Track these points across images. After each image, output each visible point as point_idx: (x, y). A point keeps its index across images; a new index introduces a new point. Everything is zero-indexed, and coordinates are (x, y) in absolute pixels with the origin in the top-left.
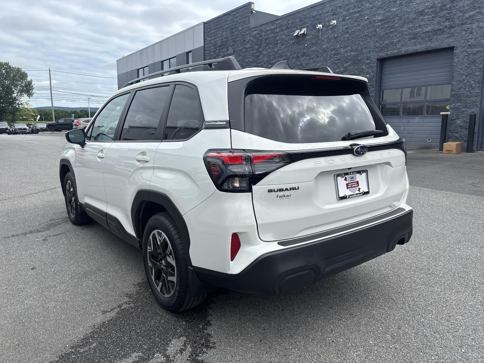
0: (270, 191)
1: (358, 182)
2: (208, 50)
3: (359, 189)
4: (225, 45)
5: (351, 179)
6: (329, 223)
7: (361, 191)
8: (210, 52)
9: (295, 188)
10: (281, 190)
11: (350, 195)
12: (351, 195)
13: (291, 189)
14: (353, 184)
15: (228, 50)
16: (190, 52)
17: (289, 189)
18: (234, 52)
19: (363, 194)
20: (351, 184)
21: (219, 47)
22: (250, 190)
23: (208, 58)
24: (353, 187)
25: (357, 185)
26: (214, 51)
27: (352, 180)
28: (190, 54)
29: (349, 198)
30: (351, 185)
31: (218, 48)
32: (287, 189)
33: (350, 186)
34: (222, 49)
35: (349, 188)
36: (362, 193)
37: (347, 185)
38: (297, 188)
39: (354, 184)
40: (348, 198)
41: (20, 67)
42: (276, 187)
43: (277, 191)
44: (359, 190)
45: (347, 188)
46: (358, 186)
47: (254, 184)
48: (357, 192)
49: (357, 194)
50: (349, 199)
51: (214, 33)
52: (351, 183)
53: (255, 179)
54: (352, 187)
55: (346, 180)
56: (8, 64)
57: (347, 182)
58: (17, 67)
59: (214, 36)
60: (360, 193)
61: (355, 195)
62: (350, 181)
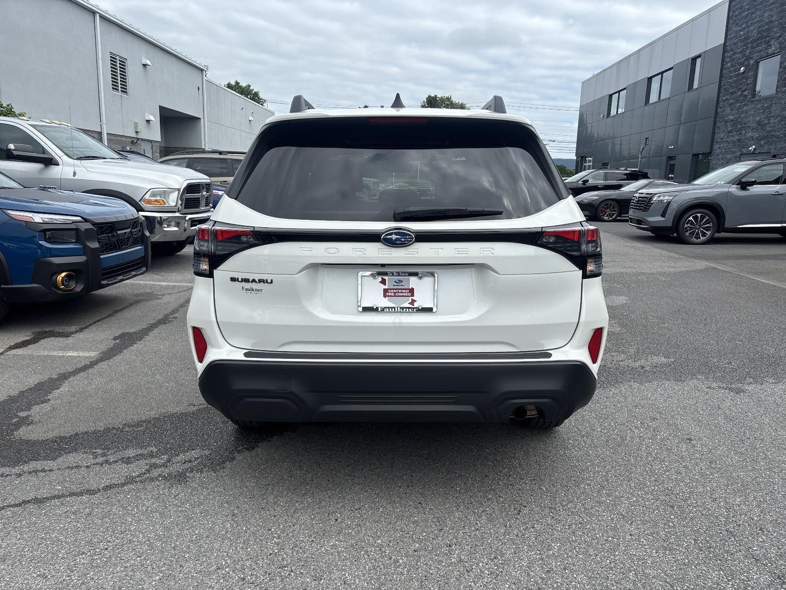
0: (233, 279)
1: (412, 291)
2: (732, 50)
3: (413, 301)
4: (766, 37)
5: (396, 282)
6: (317, 343)
7: (416, 305)
8: (735, 53)
9: (267, 280)
10: (246, 280)
11: (385, 308)
12: (389, 308)
13: (260, 281)
14: (400, 291)
15: (770, 46)
16: (699, 56)
17: (257, 281)
18: (780, 49)
19: (417, 311)
20: (396, 291)
21: (752, 42)
22: (210, 275)
23: (729, 65)
24: (399, 296)
25: (409, 294)
26: (741, 52)
27: (398, 285)
28: (699, 61)
29: (382, 311)
30: (395, 293)
31: (750, 45)
32: (254, 281)
33: (392, 294)
34: (758, 45)
35: (388, 296)
36: (418, 308)
37: (386, 291)
38: (269, 281)
39: (402, 292)
40: (379, 310)
41: (464, 102)
42: (240, 276)
43: (242, 281)
44: (412, 303)
45: (385, 296)
46: (413, 295)
47: (216, 268)
48: (406, 305)
49: (403, 308)
50: (382, 313)
51: (747, 16)
52: (396, 289)
53: (216, 261)
54: (395, 296)
55: (383, 282)
56: (451, 98)
57: (386, 287)
58: (460, 103)
59: (747, 22)
60: (413, 308)
61: (399, 310)
62: (394, 285)
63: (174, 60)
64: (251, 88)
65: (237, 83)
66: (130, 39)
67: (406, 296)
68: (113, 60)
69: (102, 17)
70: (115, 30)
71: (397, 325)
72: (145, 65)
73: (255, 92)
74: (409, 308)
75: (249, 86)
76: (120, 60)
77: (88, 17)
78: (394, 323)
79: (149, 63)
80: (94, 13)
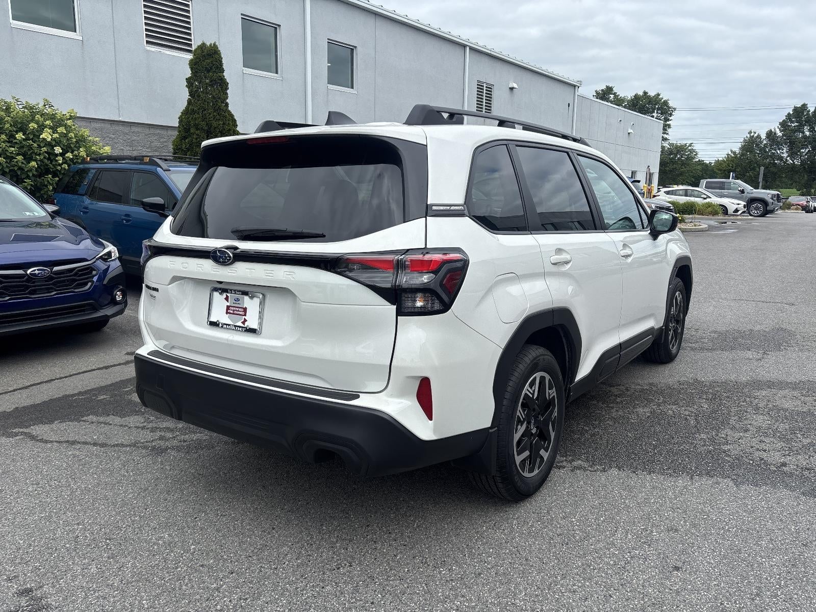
1: (245, 310)
3: (245, 320)
5: (235, 300)
7: (246, 324)
10: (150, 287)
11: (225, 324)
12: (227, 325)
14: (237, 309)
19: (245, 331)
20: (234, 309)
24: (236, 314)
25: (243, 313)
27: (236, 303)
29: (222, 327)
30: (234, 311)
33: (232, 312)
35: (229, 313)
36: (246, 328)
37: (228, 307)
38: (157, 290)
39: (238, 311)
40: (220, 326)
44: (243, 323)
45: (227, 312)
46: (245, 315)
48: (240, 324)
49: (236, 326)
50: (222, 330)
52: (235, 307)
54: (233, 314)
55: (227, 299)
57: (229, 304)
60: (243, 327)
61: (233, 328)
62: (234, 303)
63: (544, 80)
64: (661, 97)
65: (645, 93)
66: (498, 66)
67: (240, 315)
68: (480, 87)
69: (471, 49)
70: (486, 60)
71: (230, 343)
72: (512, 89)
73: (664, 101)
74: (240, 327)
75: (659, 95)
76: (486, 87)
77: (459, 51)
78: (227, 340)
79: (515, 85)
80: (464, 46)
